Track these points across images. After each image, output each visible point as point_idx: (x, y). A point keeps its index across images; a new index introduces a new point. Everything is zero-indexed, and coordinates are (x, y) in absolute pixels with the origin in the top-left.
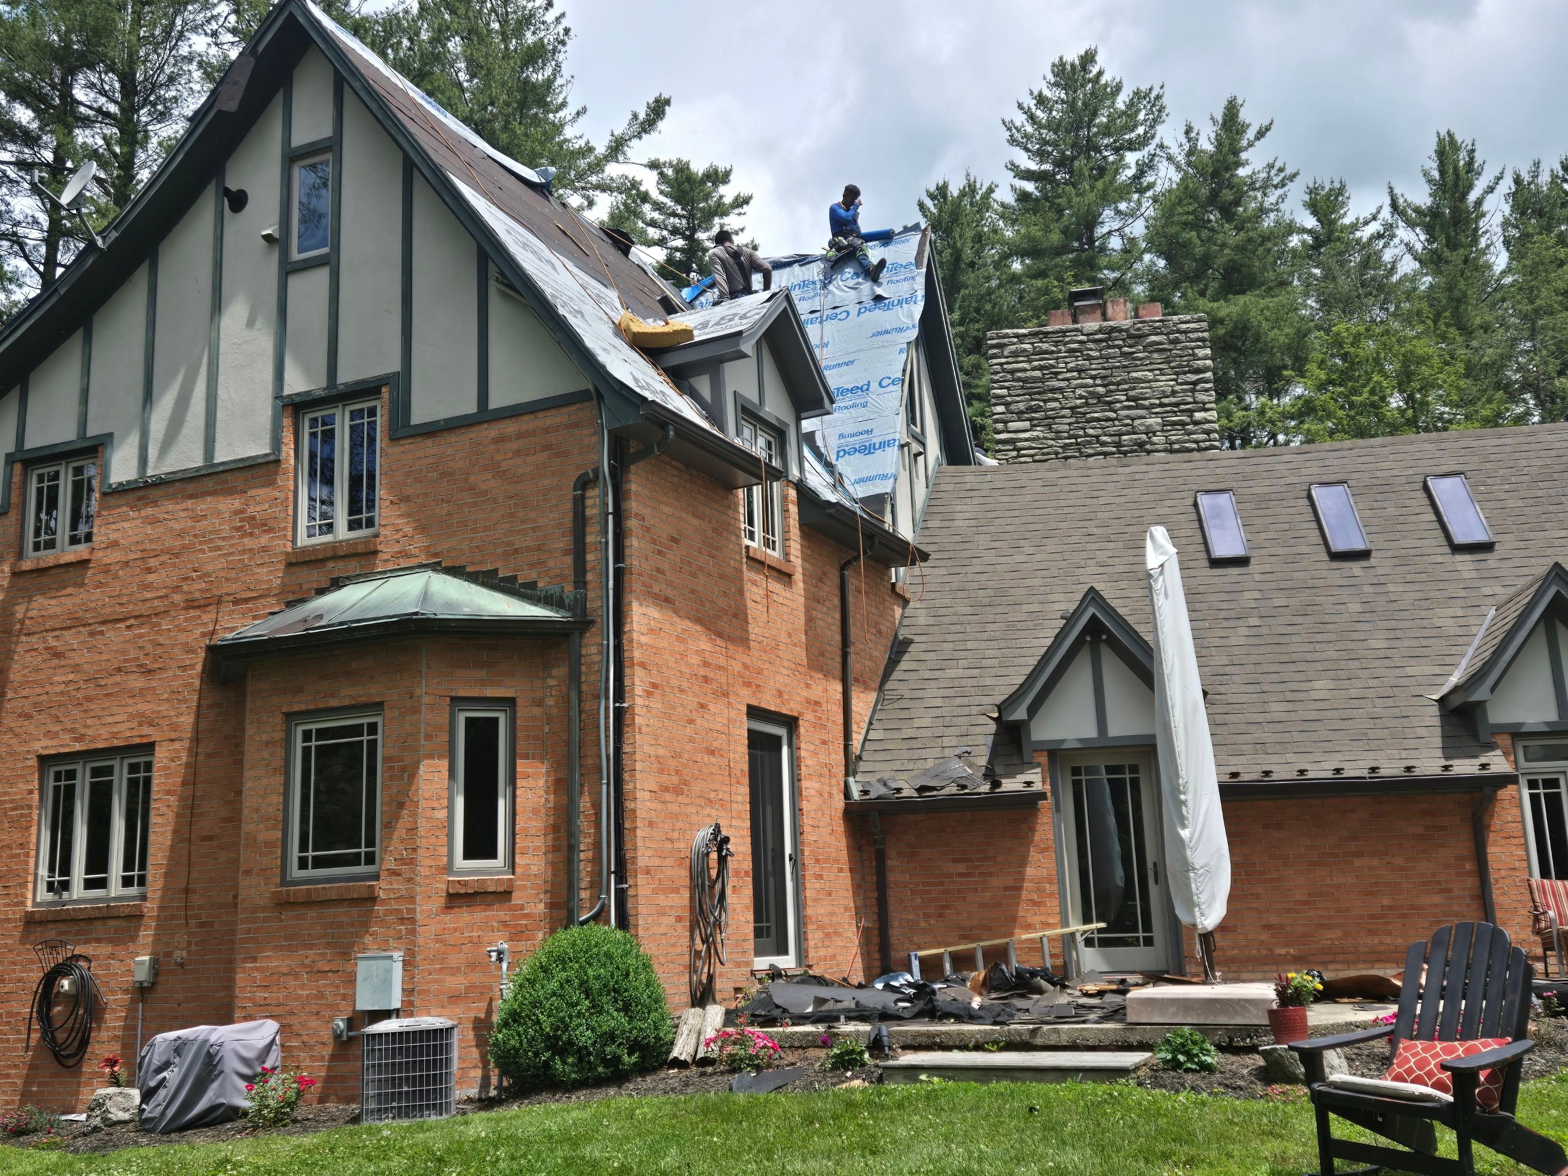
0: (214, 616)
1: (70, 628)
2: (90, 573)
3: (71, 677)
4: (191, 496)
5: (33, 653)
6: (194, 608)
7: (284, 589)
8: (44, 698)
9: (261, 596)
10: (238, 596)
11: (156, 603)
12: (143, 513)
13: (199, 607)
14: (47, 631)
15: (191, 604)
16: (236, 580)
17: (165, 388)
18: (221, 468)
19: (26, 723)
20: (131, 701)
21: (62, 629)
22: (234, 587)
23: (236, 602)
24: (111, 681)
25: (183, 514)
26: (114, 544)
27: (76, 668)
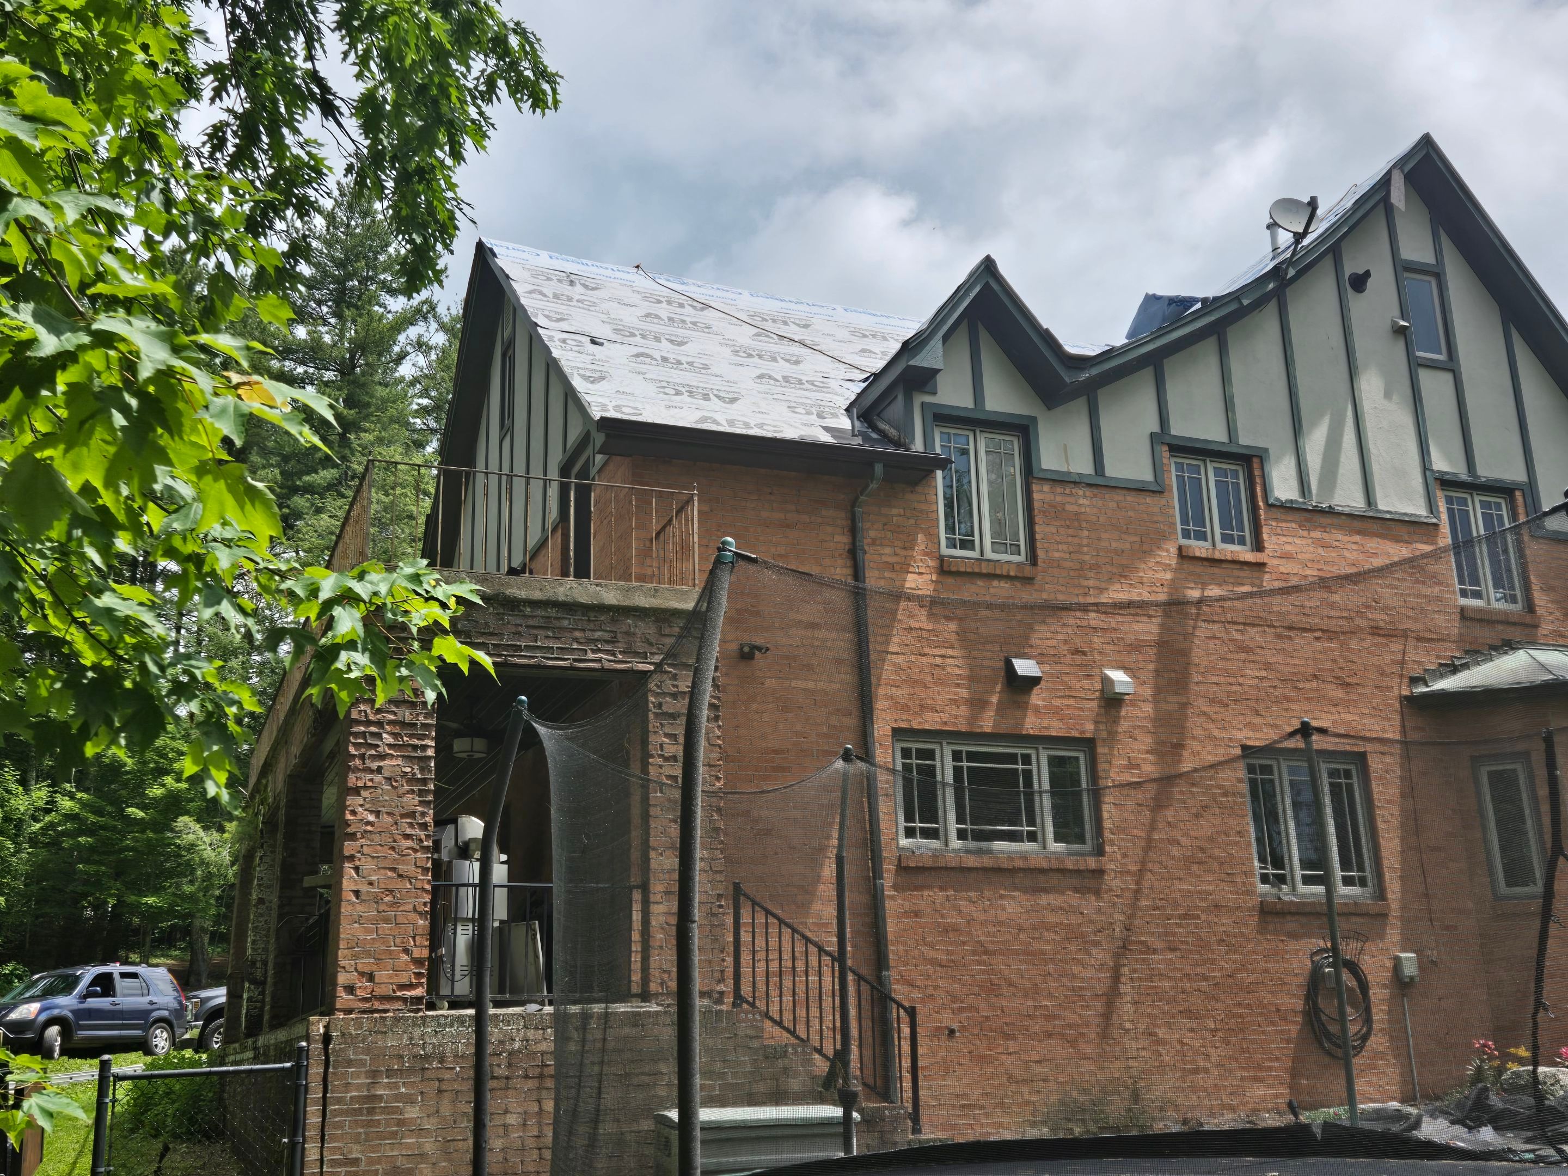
0: (1401, 647)
1: (1254, 625)
2: (1267, 577)
3: (1264, 673)
4: (1359, 532)
5: (1217, 641)
6: (1379, 635)
7: (1460, 640)
8: (1238, 688)
9: (1442, 640)
10: (1421, 635)
11: (1342, 622)
12: (1313, 534)
13: (1384, 636)
14: (1229, 623)
15: (1375, 631)
16: (1416, 620)
17: (1314, 424)
18: (1388, 516)
19: (1222, 710)
20: (1333, 709)
21: (1245, 624)
22: (1418, 626)
23: (1419, 639)
24: (1308, 685)
25: (1354, 547)
26: (1288, 557)
27: (1268, 666)
